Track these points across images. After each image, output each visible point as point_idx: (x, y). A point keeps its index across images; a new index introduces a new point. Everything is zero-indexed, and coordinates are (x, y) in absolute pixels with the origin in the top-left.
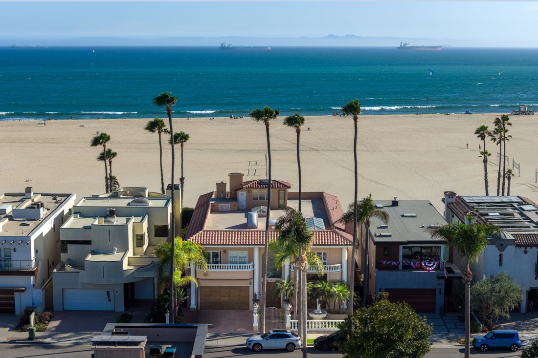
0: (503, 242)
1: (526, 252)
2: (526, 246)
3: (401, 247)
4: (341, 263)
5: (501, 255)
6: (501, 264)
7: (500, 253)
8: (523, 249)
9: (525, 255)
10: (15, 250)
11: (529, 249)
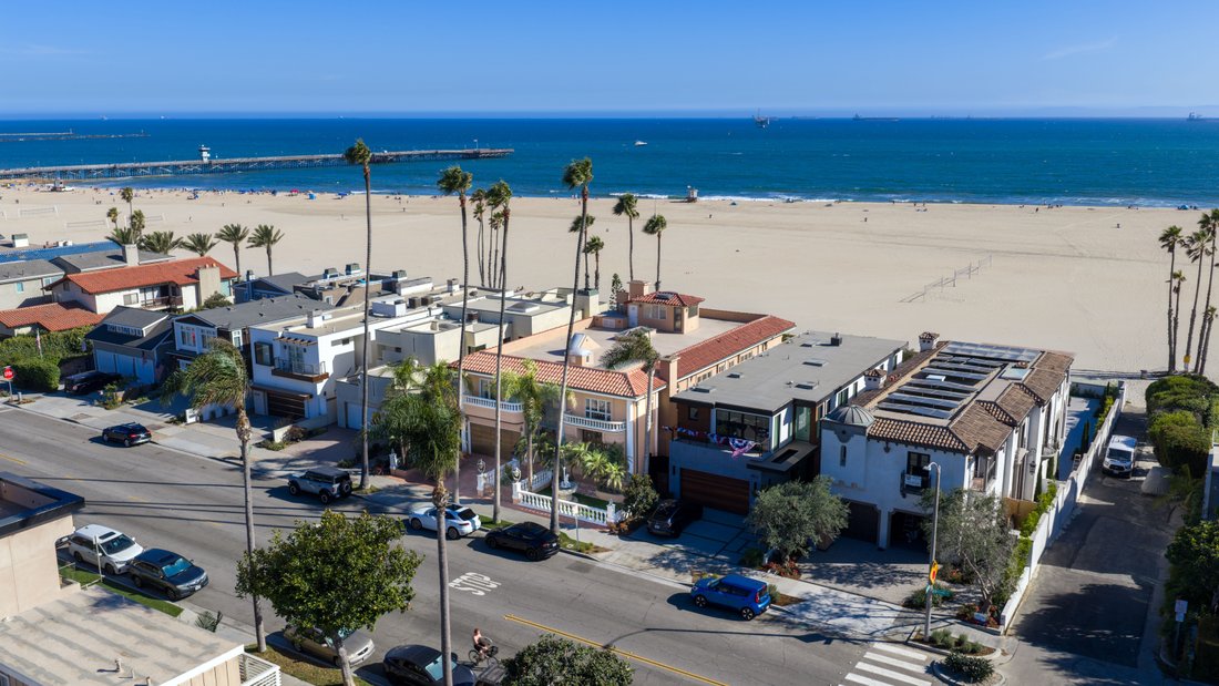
0: (846, 428)
1: (887, 450)
2: (888, 440)
3: (714, 411)
4: (625, 420)
5: (844, 450)
6: (843, 462)
7: (841, 444)
8: (883, 444)
9: (886, 455)
10: (305, 350)
11: (892, 445)
